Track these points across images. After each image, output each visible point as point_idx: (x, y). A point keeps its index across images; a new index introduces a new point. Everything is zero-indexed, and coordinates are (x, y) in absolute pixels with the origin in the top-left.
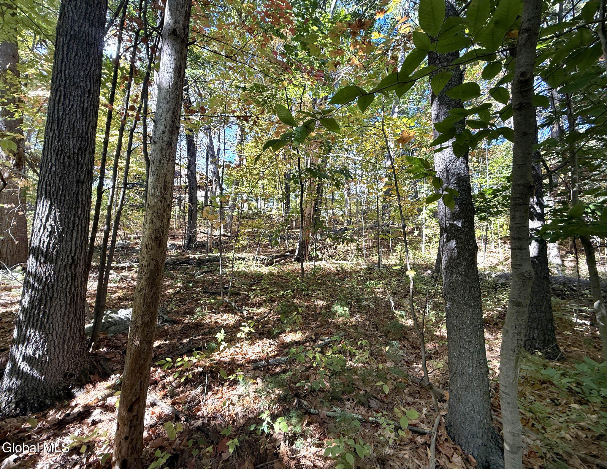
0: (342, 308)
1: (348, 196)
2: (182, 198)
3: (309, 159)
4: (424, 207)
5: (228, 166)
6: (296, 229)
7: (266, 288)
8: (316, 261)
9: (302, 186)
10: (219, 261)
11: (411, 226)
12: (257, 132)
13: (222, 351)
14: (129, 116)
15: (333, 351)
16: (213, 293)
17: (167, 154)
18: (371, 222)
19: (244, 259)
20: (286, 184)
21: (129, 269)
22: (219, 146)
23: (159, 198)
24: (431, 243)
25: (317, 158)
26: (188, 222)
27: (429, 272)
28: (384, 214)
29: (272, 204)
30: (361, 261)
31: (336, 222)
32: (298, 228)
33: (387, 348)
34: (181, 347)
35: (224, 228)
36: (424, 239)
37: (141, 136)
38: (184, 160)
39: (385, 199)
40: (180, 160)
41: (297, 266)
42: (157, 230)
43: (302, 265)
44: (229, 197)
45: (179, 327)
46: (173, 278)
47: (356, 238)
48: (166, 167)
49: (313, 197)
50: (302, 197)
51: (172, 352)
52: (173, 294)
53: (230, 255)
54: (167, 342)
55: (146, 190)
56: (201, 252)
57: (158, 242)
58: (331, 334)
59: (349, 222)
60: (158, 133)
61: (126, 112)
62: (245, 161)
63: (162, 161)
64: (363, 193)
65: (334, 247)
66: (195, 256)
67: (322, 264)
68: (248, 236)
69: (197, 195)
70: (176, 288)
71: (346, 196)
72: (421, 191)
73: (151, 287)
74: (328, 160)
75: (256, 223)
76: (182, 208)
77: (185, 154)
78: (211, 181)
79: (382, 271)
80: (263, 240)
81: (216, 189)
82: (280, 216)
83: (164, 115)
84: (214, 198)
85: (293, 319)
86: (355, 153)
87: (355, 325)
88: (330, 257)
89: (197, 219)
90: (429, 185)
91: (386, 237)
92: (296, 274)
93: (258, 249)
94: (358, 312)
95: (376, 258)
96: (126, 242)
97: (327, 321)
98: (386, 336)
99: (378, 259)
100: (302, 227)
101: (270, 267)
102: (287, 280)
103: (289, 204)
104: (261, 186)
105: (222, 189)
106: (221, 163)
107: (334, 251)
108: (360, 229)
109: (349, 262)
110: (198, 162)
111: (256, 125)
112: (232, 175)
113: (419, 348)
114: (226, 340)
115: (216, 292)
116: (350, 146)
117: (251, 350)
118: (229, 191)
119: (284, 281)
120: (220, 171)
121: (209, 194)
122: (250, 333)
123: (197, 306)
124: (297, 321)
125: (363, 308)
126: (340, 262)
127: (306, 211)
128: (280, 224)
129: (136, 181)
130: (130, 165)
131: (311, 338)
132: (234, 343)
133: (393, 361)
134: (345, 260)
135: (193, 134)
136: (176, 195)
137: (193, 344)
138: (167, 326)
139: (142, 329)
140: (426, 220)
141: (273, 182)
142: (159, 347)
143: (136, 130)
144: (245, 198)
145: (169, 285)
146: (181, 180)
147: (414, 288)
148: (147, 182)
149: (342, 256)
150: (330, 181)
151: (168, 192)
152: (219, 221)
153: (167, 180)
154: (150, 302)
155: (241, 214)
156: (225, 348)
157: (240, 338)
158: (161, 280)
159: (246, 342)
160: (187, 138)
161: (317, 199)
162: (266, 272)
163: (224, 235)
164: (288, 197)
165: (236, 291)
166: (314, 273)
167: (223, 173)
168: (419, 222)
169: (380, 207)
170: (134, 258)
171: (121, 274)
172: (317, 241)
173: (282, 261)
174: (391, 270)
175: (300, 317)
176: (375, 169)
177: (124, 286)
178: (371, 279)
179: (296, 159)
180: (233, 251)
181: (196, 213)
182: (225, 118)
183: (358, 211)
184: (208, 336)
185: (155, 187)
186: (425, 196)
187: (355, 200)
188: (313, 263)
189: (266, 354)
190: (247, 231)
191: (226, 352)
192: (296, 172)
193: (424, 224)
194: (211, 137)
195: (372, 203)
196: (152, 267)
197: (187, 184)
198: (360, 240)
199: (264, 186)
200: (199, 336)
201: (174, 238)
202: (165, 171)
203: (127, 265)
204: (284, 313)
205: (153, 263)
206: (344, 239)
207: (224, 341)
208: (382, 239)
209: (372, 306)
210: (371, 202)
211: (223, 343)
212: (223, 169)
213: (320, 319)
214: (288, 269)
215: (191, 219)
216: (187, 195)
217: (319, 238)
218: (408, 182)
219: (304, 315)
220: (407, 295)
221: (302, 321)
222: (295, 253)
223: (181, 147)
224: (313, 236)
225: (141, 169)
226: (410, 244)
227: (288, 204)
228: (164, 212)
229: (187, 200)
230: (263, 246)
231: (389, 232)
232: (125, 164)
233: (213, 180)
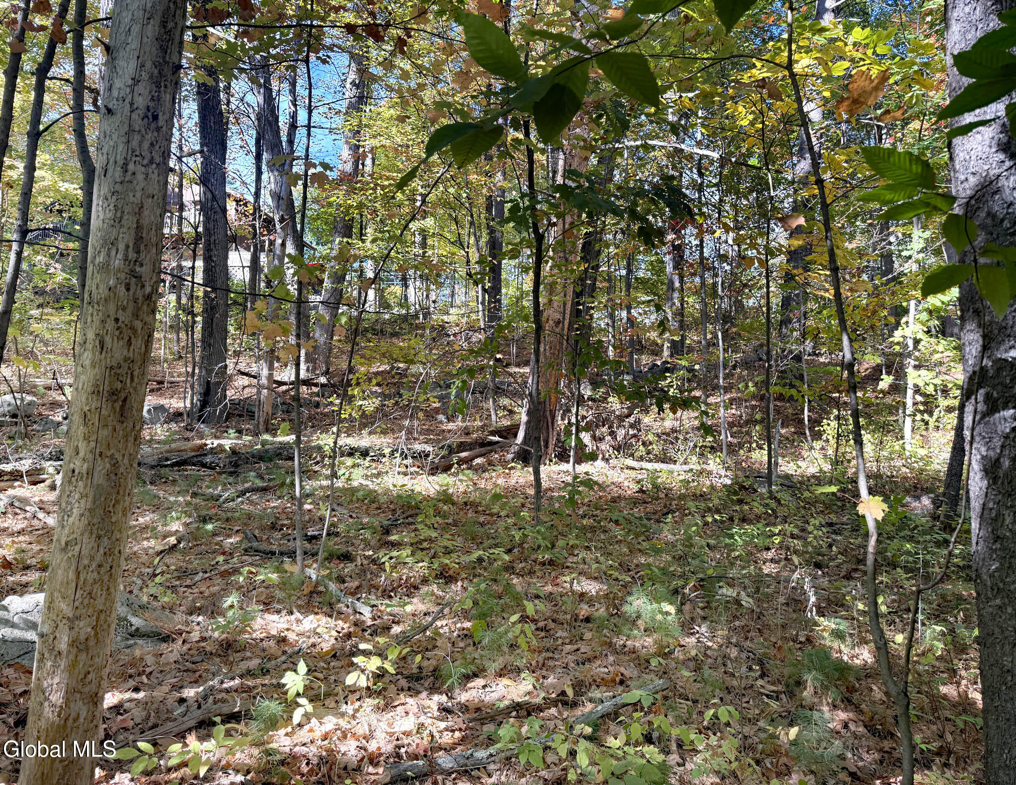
0: (655, 605)
1: (675, 268)
2: (185, 271)
3: (562, 156)
4: (913, 303)
5: (320, 179)
6: (518, 365)
7: (430, 540)
8: (579, 461)
9: (540, 238)
10: (291, 459)
11: (871, 360)
12: (405, 75)
13: (300, 725)
14: (33, 29)
15: (628, 737)
16: (273, 553)
17: (146, 145)
18: (746, 347)
19: (365, 453)
20: (492, 231)
21: (33, 479)
22: (294, 116)
23: (122, 276)
24: (931, 414)
25: (585, 153)
26: (203, 341)
27: (926, 501)
28: (786, 322)
29: (447, 292)
30: (713, 464)
31: (639, 346)
32: (527, 363)
33: (794, 732)
34: (182, 709)
35: (307, 361)
36: (909, 402)
37: (68, 89)
38: (190, 160)
39: (789, 277)
40: (180, 159)
41: (522, 476)
42: (113, 370)
43: (537, 473)
44: (322, 269)
45: (174, 651)
46: (157, 506)
47: (697, 393)
48: (142, 184)
49: (573, 271)
50: (537, 275)
51: (155, 726)
52: (159, 553)
53: (326, 440)
54: (141, 695)
55: (84, 250)
56: (240, 432)
57: (118, 405)
58: (622, 682)
59: (677, 348)
60: (118, 83)
61: (25, 17)
62: (368, 162)
63: (131, 167)
64: (723, 258)
65: (632, 419)
66: (222, 442)
67: (595, 469)
68: (378, 385)
69: (230, 263)
70: (165, 537)
71: (669, 268)
72: (904, 254)
73: (99, 537)
74: (619, 160)
75: (401, 349)
76: (184, 300)
77: (194, 142)
78: (268, 223)
79: (779, 495)
80: (421, 399)
81: (283, 245)
82: (472, 328)
83: (136, 29)
84: (278, 272)
85: (510, 635)
86: (699, 136)
87: (695, 659)
88: (618, 448)
89: (226, 332)
90: (927, 234)
91: (793, 392)
92: (520, 500)
93: (407, 423)
94: (704, 618)
95: (760, 456)
96: (22, 399)
97: (610, 645)
98: (791, 695)
99: (766, 458)
100: (537, 361)
101: (442, 479)
102: (491, 515)
103: (499, 291)
104: (418, 239)
105: (301, 245)
106: (298, 168)
107: (631, 432)
108: (712, 367)
109: (676, 467)
110: (231, 167)
111: (403, 52)
112: (330, 205)
113: (892, 735)
114: (309, 692)
115: (284, 549)
116: (686, 116)
117: (384, 726)
118: (323, 250)
119: (482, 519)
120: (297, 192)
121: (263, 258)
122: (380, 675)
123: (225, 592)
124: (521, 641)
125: (721, 609)
126: (649, 466)
127: (551, 314)
128: (471, 351)
129: (51, 222)
130: (37, 173)
131: (563, 693)
132: (333, 705)
133: (812, 772)
134: (665, 459)
135: (217, 81)
136: (170, 262)
137: (215, 703)
138: (143, 649)
139: (72, 657)
140: (917, 342)
141: (454, 227)
142: (117, 709)
143: (54, 71)
144: (370, 274)
145: (147, 527)
146: (181, 218)
147: (879, 552)
148: (86, 224)
149: (656, 448)
150: (623, 225)
151: (147, 257)
152: (292, 340)
153: (145, 222)
154: (95, 582)
155: (359, 319)
156: (307, 717)
157: (353, 690)
158: (124, 515)
159: (369, 702)
160: (198, 93)
161: (582, 279)
162: (432, 492)
163: (307, 383)
164: (496, 271)
165: (343, 549)
166: (571, 499)
167: (305, 198)
168: (897, 348)
169: (776, 301)
170: (47, 446)
171: (10, 492)
172: (580, 401)
173: (478, 461)
174: (807, 494)
175: (529, 628)
176: (760, 185)
177: (19, 527)
178: (744, 520)
179: (520, 156)
180: (335, 429)
181: (226, 316)
182: (310, 35)
183: (705, 314)
184: (259, 681)
185: (110, 244)
186: (915, 267)
187: (697, 280)
188: (567, 467)
189: (427, 739)
190: (375, 370)
191: (311, 730)
192: (523, 196)
193: (909, 355)
194: (268, 91)
195: (751, 289)
196: (99, 478)
197: (200, 229)
198: (711, 400)
199: (424, 239)
200: (233, 679)
201: (160, 387)
202: (138, 195)
203: (25, 465)
204: (482, 616)
205: (103, 466)
206: (662, 398)
207: (304, 695)
208: (780, 397)
209: (747, 602)
210: (745, 286)
211: (303, 701)
212: (305, 186)
213: (588, 635)
214: (496, 485)
215: (211, 334)
216: (199, 264)
217: (587, 392)
218: (863, 226)
219: (541, 624)
220: (856, 570)
221: (534, 642)
222: (515, 436)
223: (183, 121)
224: (568, 386)
225: (67, 185)
226: (868, 416)
227: (494, 291)
228: (136, 316)
229: (199, 278)
230: (421, 415)
231: (801, 378)
232: (22, 170)
233: (277, 218)
